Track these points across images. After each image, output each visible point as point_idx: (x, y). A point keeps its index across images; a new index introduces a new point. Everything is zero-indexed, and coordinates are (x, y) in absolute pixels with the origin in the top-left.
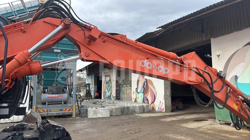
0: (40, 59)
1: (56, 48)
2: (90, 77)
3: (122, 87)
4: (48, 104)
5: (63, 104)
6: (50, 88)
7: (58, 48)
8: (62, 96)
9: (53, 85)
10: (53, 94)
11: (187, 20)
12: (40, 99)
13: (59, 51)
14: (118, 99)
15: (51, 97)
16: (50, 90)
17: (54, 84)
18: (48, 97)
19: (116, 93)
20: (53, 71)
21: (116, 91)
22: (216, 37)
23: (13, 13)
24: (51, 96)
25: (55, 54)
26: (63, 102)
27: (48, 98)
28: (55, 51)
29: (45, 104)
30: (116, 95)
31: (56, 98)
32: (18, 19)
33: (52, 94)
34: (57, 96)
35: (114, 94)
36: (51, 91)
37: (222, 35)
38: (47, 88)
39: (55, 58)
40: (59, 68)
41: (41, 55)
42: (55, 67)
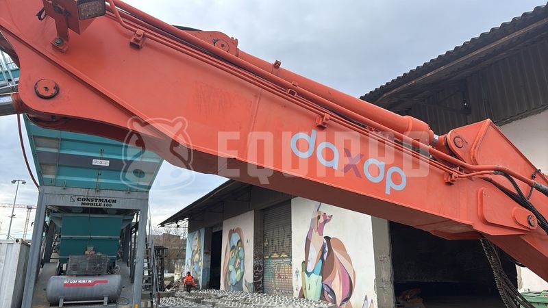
0: (53, 184)
1: (98, 155)
2: (196, 235)
3: (270, 257)
4: (64, 305)
5: (106, 304)
6: (74, 259)
7: (105, 156)
8: (106, 282)
9: (86, 252)
10: (81, 278)
11: (428, 75)
12: (45, 290)
13: (106, 163)
14: (260, 289)
15: (73, 285)
16: (74, 265)
17: (88, 248)
18: (66, 285)
19: (255, 274)
20: (87, 215)
21: (255, 268)
22: (506, 123)
23: (4, 75)
24: (74, 282)
25: (95, 172)
26: (106, 299)
27: (66, 288)
28: (96, 162)
29: (57, 304)
30: (255, 279)
31: (88, 288)
32: (13, 87)
33: (77, 276)
34: (90, 281)
35: (249, 277)
36: (75, 267)
37: (522, 117)
38: (66, 261)
39: (95, 180)
40: (102, 207)
41: (58, 174)
42: (92, 204)
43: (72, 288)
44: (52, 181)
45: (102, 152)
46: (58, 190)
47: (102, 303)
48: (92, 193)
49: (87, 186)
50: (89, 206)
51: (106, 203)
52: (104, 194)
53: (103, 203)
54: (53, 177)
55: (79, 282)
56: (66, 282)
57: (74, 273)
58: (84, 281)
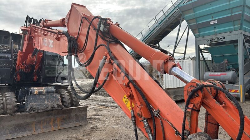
1: (212, 19)
5: (227, 83)
7: (214, 19)
8: (226, 74)
13: (216, 22)
15: (213, 75)
17: (225, 60)
18: (210, 75)
24: (213, 74)
25: (213, 27)
26: (227, 82)
27: (210, 76)
28: (211, 23)
31: (218, 77)
33: (214, 72)
34: (219, 74)
39: (214, 31)
40: (219, 42)
41: (199, 32)
42: (214, 42)
43: (212, 76)
44: (198, 35)
45: (213, 17)
46: (201, 38)
47: (226, 83)
48: (214, 37)
49: (211, 34)
50: (213, 43)
51: (220, 40)
52: (219, 36)
53: (219, 40)
54: (198, 34)
55: (215, 74)
56: (210, 74)
57: (213, 70)
58: (217, 74)
